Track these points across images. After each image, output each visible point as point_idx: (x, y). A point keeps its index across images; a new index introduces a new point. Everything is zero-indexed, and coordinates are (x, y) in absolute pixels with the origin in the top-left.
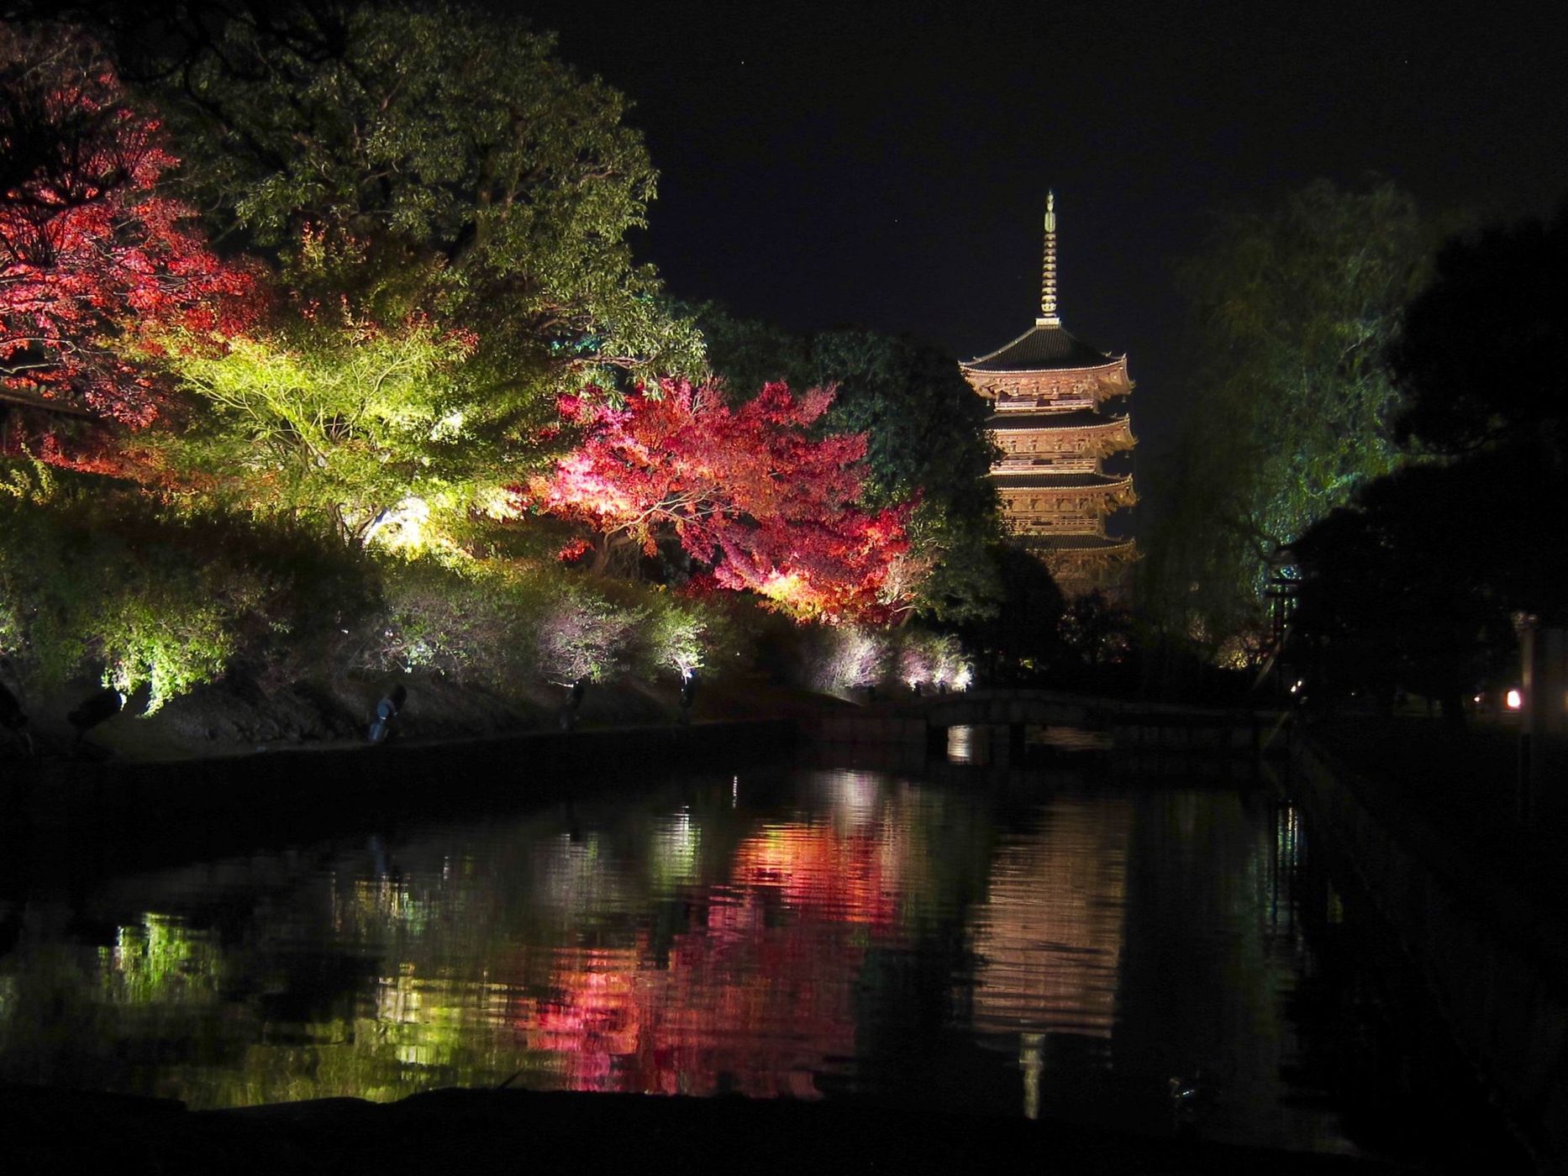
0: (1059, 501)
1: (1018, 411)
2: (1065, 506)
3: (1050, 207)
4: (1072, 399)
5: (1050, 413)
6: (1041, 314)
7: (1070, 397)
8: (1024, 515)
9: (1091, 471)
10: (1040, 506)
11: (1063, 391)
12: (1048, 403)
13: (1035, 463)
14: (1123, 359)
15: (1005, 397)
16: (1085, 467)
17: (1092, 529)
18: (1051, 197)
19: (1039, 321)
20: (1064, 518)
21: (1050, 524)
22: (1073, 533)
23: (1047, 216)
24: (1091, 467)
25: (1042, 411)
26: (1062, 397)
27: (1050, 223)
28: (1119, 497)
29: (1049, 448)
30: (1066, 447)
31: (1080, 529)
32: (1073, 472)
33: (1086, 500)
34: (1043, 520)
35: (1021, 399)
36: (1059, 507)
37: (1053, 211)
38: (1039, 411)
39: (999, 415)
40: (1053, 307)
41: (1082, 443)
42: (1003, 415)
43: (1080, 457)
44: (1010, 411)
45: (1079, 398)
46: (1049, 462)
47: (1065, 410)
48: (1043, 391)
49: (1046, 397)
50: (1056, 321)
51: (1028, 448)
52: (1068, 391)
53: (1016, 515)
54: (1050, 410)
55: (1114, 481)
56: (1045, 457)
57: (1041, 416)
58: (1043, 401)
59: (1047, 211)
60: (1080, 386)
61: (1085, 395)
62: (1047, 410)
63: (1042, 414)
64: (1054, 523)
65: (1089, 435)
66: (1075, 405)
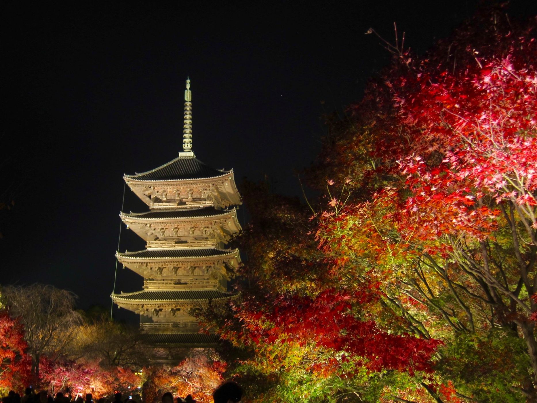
0: (194, 268)
1: (165, 209)
2: (197, 272)
3: (188, 87)
4: (201, 200)
5: (186, 210)
6: (182, 150)
7: (200, 200)
8: (170, 278)
9: (213, 248)
10: (180, 272)
11: (195, 197)
12: (185, 204)
13: (176, 243)
14: (231, 172)
15: (157, 200)
16: (210, 245)
17: (214, 286)
18: (188, 81)
19: (181, 154)
20: (197, 279)
21: (186, 284)
22: (201, 290)
23: (186, 91)
24: (213, 245)
25: (182, 208)
26: (194, 200)
27: (188, 96)
28: (230, 263)
29: (186, 234)
30: (197, 233)
31: (206, 287)
32: (201, 248)
33: (210, 267)
34: (182, 281)
35: (168, 201)
36: (193, 272)
37: (190, 89)
38: (179, 208)
39: (153, 212)
40: (190, 146)
41: (207, 229)
42: (155, 211)
43: (207, 238)
44: (160, 209)
45: (205, 200)
46: (186, 242)
47: (195, 207)
48: (182, 197)
49: (184, 200)
50: (192, 154)
51: (173, 234)
52: (199, 196)
53: (165, 278)
54: (186, 208)
55: (227, 253)
56: (183, 239)
57: (180, 212)
58: (181, 203)
59: (186, 89)
60: (206, 192)
61: (209, 198)
62: (183, 208)
63: (181, 210)
64: (189, 282)
65: (211, 224)
66: (202, 205)
